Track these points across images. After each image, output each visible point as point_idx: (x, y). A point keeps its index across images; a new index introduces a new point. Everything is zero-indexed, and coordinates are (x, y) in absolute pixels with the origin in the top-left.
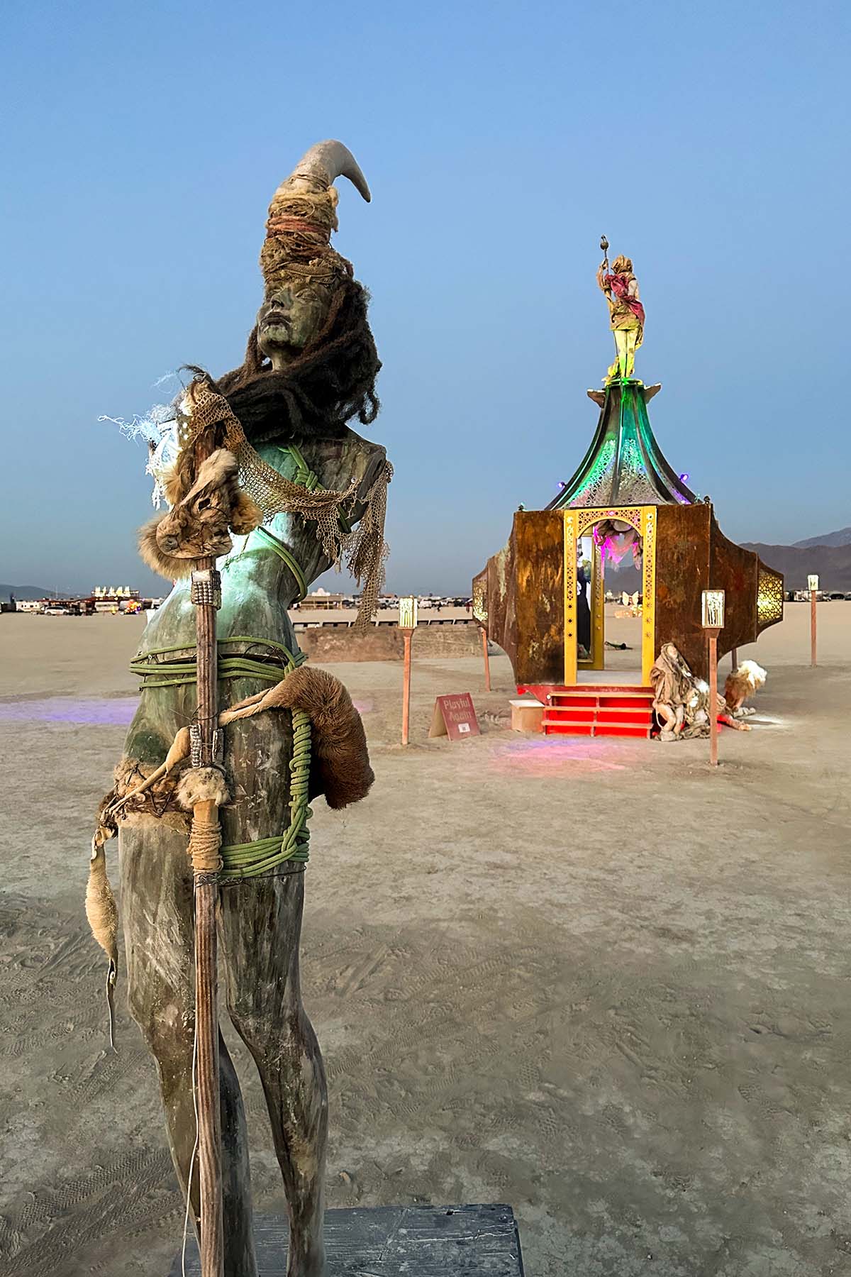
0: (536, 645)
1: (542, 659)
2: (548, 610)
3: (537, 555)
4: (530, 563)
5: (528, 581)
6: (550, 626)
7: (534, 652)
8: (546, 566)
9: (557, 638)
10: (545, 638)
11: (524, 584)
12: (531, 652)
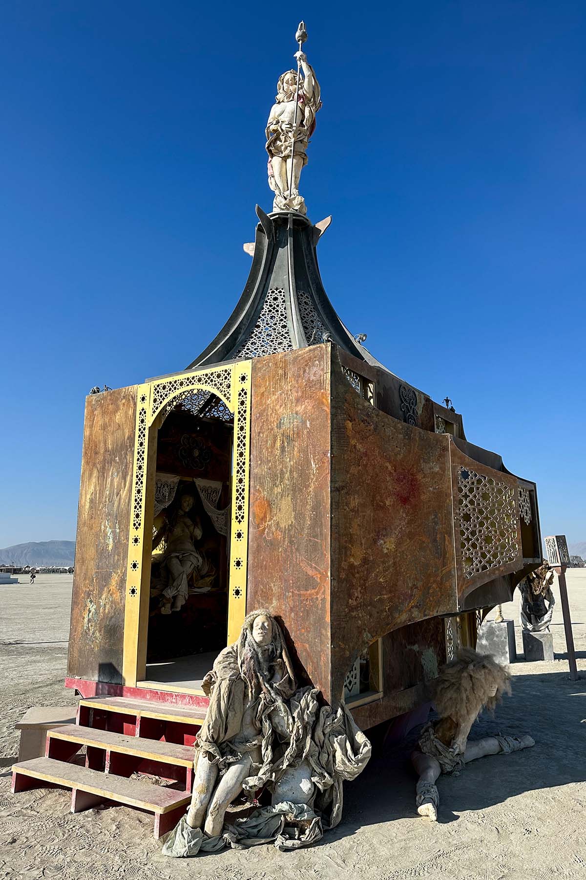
0: (93, 608)
1: (98, 634)
2: (110, 548)
3: (104, 460)
4: (95, 473)
5: (91, 501)
6: (109, 575)
7: (89, 621)
9: (117, 596)
10: (104, 597)
11: (87, 507)
12: (86, 620)
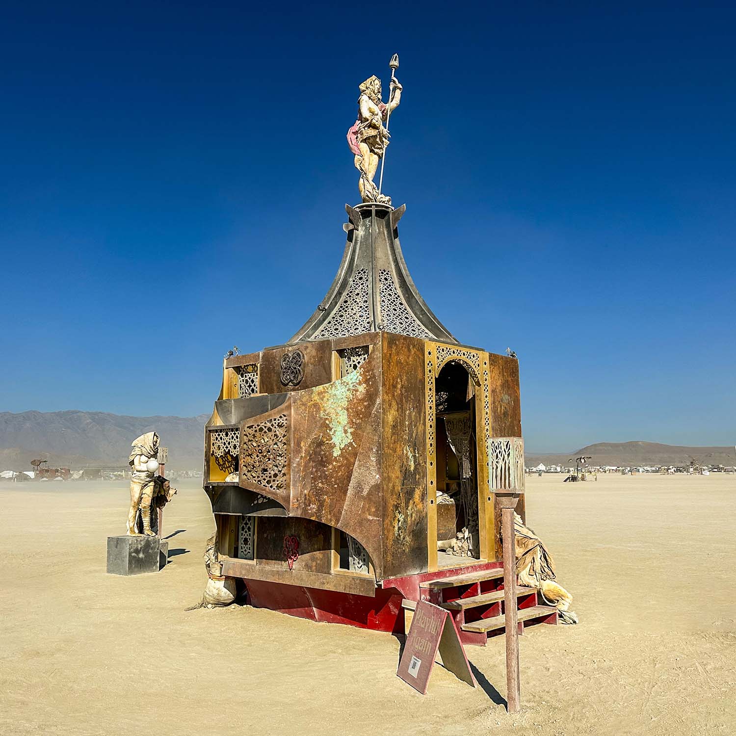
0: (401, 517)
1: (407, 539)
2: (412, 468)
6: (413, 491)
7: (399, 528)
8: (410, 409)
9: (420, 507)
10: (410, 508)
12: (396, 528)
